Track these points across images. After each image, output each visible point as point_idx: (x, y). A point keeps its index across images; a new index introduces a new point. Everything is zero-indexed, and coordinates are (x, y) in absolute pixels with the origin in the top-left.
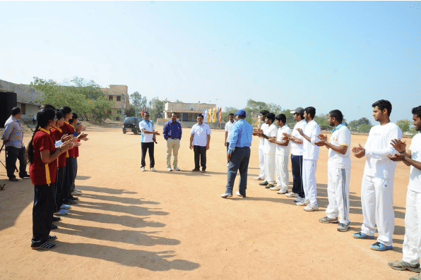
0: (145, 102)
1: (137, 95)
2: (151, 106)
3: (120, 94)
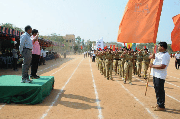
0: (83, 41)
1: (79, 38)
2: (86, 44)
3: (71, 39)
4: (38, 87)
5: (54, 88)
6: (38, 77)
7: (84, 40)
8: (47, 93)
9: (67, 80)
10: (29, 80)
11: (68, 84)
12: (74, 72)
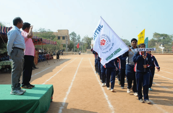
0: (79, 38)
1: (73, 34)
2: (84, 41)
3: (64, 36)
4: (35, 101)
5: (53, 100)
6: (32, 87)
7: (80, 36)
8: (46, 108)
9: (67, 89)
10: (21, 91)
11: (69, 94)
12: (74, 78)
